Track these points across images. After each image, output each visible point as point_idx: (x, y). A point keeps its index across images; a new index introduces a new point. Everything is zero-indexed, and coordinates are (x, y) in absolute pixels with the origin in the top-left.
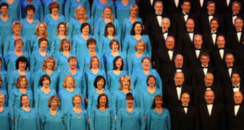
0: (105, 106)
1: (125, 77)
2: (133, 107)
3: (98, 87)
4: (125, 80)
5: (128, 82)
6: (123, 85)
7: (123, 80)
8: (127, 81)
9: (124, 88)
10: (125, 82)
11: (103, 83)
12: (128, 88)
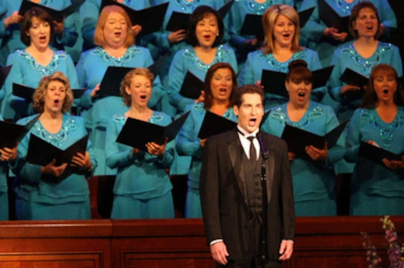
0: (227, 103)
1: (280, 11)
2: (307, 106)
3: (202, 40)
4: (282, 19)
5: (289, 24)
6: (276, 34)
7: (276, 21)
8: (287, 21)
9: (277, 46)
10: (282, 25)
11: (214, 29)
12: (290, 46)
